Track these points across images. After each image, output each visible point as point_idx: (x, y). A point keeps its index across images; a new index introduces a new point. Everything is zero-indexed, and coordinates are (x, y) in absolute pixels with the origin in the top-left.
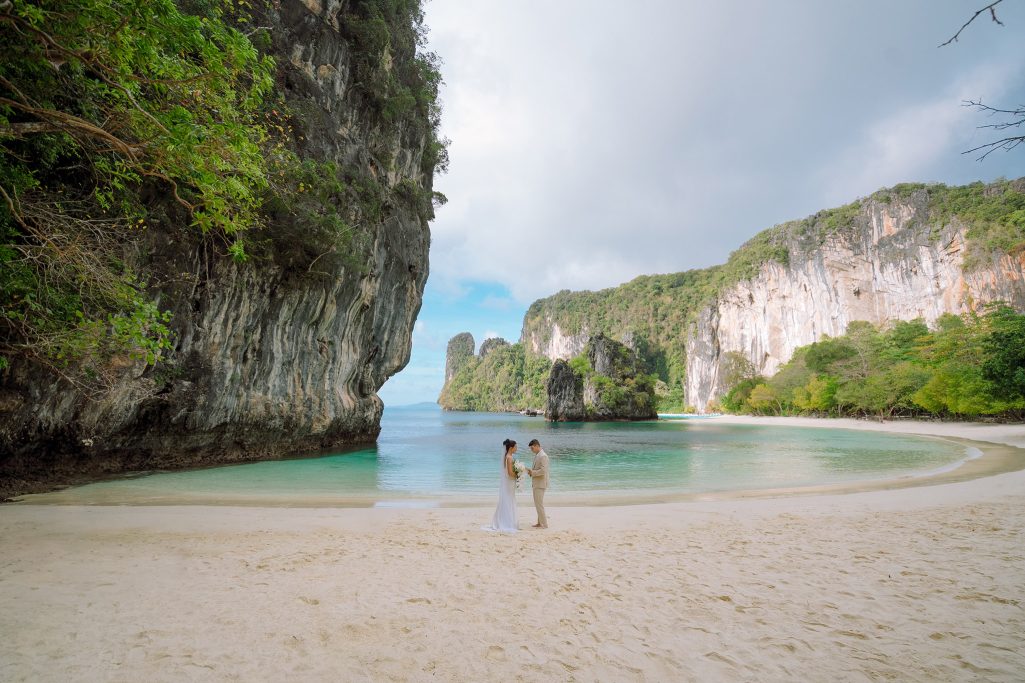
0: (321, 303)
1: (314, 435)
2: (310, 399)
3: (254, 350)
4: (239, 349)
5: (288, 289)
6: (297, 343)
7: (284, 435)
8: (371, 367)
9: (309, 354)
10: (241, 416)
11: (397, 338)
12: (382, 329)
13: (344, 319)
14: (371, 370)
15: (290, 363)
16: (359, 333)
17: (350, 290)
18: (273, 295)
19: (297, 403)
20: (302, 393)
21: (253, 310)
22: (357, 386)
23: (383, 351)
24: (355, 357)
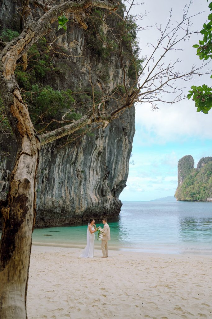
0: (75, 154)
1: (77, 215)
2: (73, 199)
3: (46, 178)
4: (39, 178)
5: (59, 149)
6: (65, 173)
7: (61, 215)
8: (107, 182)
9: (72, 177)
10: (43, 207)
11: (120, 165)
12: (111, 162)
13: (89, 159)
14: (106, 183)
15: (63, 182)
16: (99, 165)
17: (91, 145)
18: (52, 152)
19: (67, 201)
20: (69, 196)
21: (44, 160)
22: (100, 191)
23: (113, 173)
24: (97, 177)
